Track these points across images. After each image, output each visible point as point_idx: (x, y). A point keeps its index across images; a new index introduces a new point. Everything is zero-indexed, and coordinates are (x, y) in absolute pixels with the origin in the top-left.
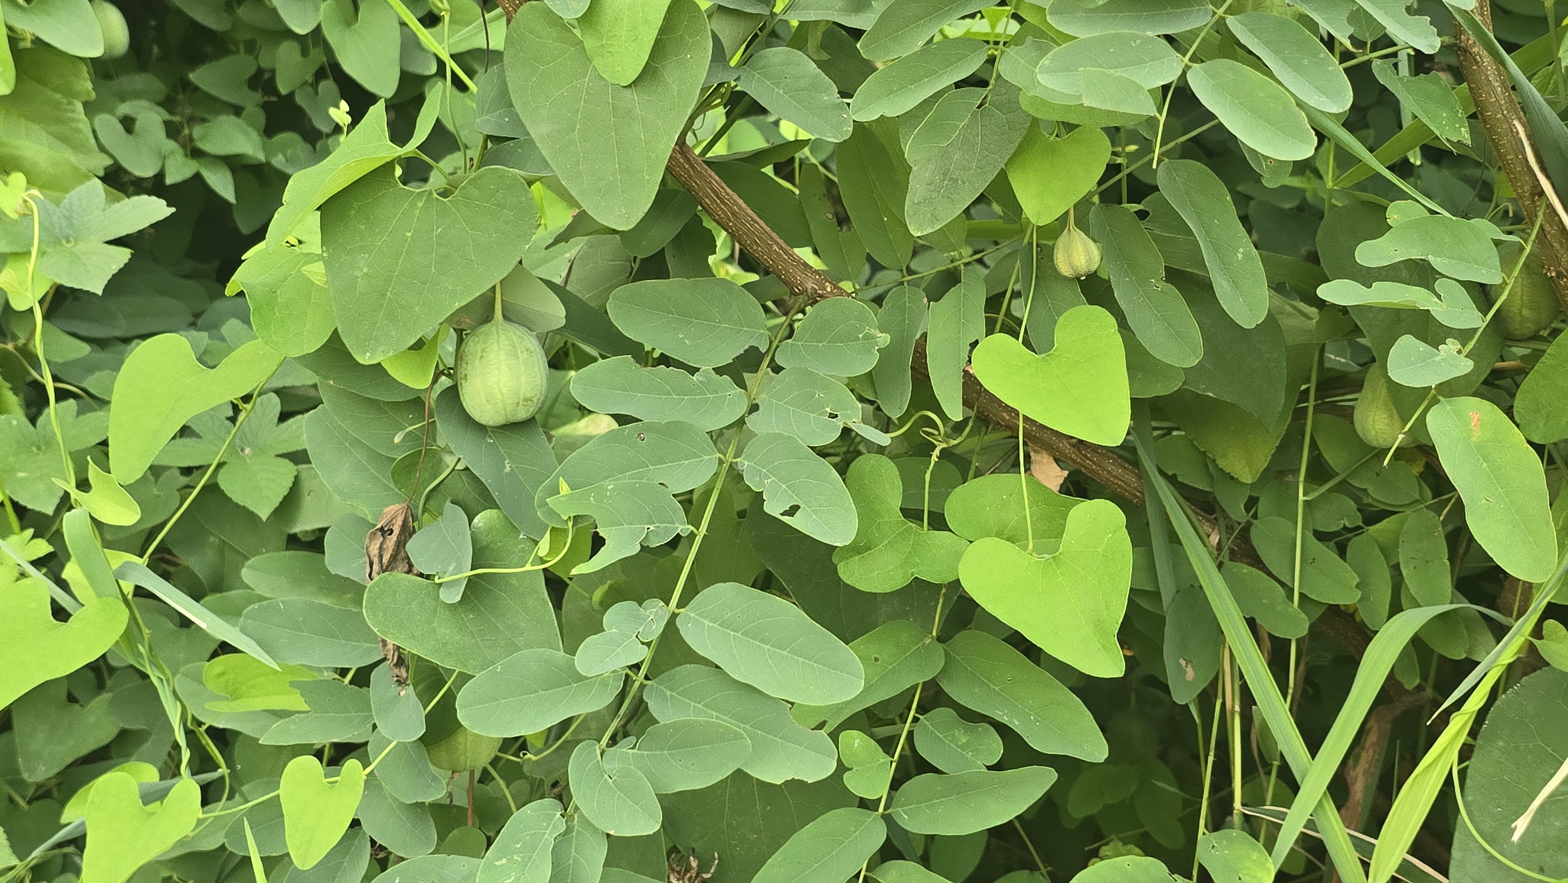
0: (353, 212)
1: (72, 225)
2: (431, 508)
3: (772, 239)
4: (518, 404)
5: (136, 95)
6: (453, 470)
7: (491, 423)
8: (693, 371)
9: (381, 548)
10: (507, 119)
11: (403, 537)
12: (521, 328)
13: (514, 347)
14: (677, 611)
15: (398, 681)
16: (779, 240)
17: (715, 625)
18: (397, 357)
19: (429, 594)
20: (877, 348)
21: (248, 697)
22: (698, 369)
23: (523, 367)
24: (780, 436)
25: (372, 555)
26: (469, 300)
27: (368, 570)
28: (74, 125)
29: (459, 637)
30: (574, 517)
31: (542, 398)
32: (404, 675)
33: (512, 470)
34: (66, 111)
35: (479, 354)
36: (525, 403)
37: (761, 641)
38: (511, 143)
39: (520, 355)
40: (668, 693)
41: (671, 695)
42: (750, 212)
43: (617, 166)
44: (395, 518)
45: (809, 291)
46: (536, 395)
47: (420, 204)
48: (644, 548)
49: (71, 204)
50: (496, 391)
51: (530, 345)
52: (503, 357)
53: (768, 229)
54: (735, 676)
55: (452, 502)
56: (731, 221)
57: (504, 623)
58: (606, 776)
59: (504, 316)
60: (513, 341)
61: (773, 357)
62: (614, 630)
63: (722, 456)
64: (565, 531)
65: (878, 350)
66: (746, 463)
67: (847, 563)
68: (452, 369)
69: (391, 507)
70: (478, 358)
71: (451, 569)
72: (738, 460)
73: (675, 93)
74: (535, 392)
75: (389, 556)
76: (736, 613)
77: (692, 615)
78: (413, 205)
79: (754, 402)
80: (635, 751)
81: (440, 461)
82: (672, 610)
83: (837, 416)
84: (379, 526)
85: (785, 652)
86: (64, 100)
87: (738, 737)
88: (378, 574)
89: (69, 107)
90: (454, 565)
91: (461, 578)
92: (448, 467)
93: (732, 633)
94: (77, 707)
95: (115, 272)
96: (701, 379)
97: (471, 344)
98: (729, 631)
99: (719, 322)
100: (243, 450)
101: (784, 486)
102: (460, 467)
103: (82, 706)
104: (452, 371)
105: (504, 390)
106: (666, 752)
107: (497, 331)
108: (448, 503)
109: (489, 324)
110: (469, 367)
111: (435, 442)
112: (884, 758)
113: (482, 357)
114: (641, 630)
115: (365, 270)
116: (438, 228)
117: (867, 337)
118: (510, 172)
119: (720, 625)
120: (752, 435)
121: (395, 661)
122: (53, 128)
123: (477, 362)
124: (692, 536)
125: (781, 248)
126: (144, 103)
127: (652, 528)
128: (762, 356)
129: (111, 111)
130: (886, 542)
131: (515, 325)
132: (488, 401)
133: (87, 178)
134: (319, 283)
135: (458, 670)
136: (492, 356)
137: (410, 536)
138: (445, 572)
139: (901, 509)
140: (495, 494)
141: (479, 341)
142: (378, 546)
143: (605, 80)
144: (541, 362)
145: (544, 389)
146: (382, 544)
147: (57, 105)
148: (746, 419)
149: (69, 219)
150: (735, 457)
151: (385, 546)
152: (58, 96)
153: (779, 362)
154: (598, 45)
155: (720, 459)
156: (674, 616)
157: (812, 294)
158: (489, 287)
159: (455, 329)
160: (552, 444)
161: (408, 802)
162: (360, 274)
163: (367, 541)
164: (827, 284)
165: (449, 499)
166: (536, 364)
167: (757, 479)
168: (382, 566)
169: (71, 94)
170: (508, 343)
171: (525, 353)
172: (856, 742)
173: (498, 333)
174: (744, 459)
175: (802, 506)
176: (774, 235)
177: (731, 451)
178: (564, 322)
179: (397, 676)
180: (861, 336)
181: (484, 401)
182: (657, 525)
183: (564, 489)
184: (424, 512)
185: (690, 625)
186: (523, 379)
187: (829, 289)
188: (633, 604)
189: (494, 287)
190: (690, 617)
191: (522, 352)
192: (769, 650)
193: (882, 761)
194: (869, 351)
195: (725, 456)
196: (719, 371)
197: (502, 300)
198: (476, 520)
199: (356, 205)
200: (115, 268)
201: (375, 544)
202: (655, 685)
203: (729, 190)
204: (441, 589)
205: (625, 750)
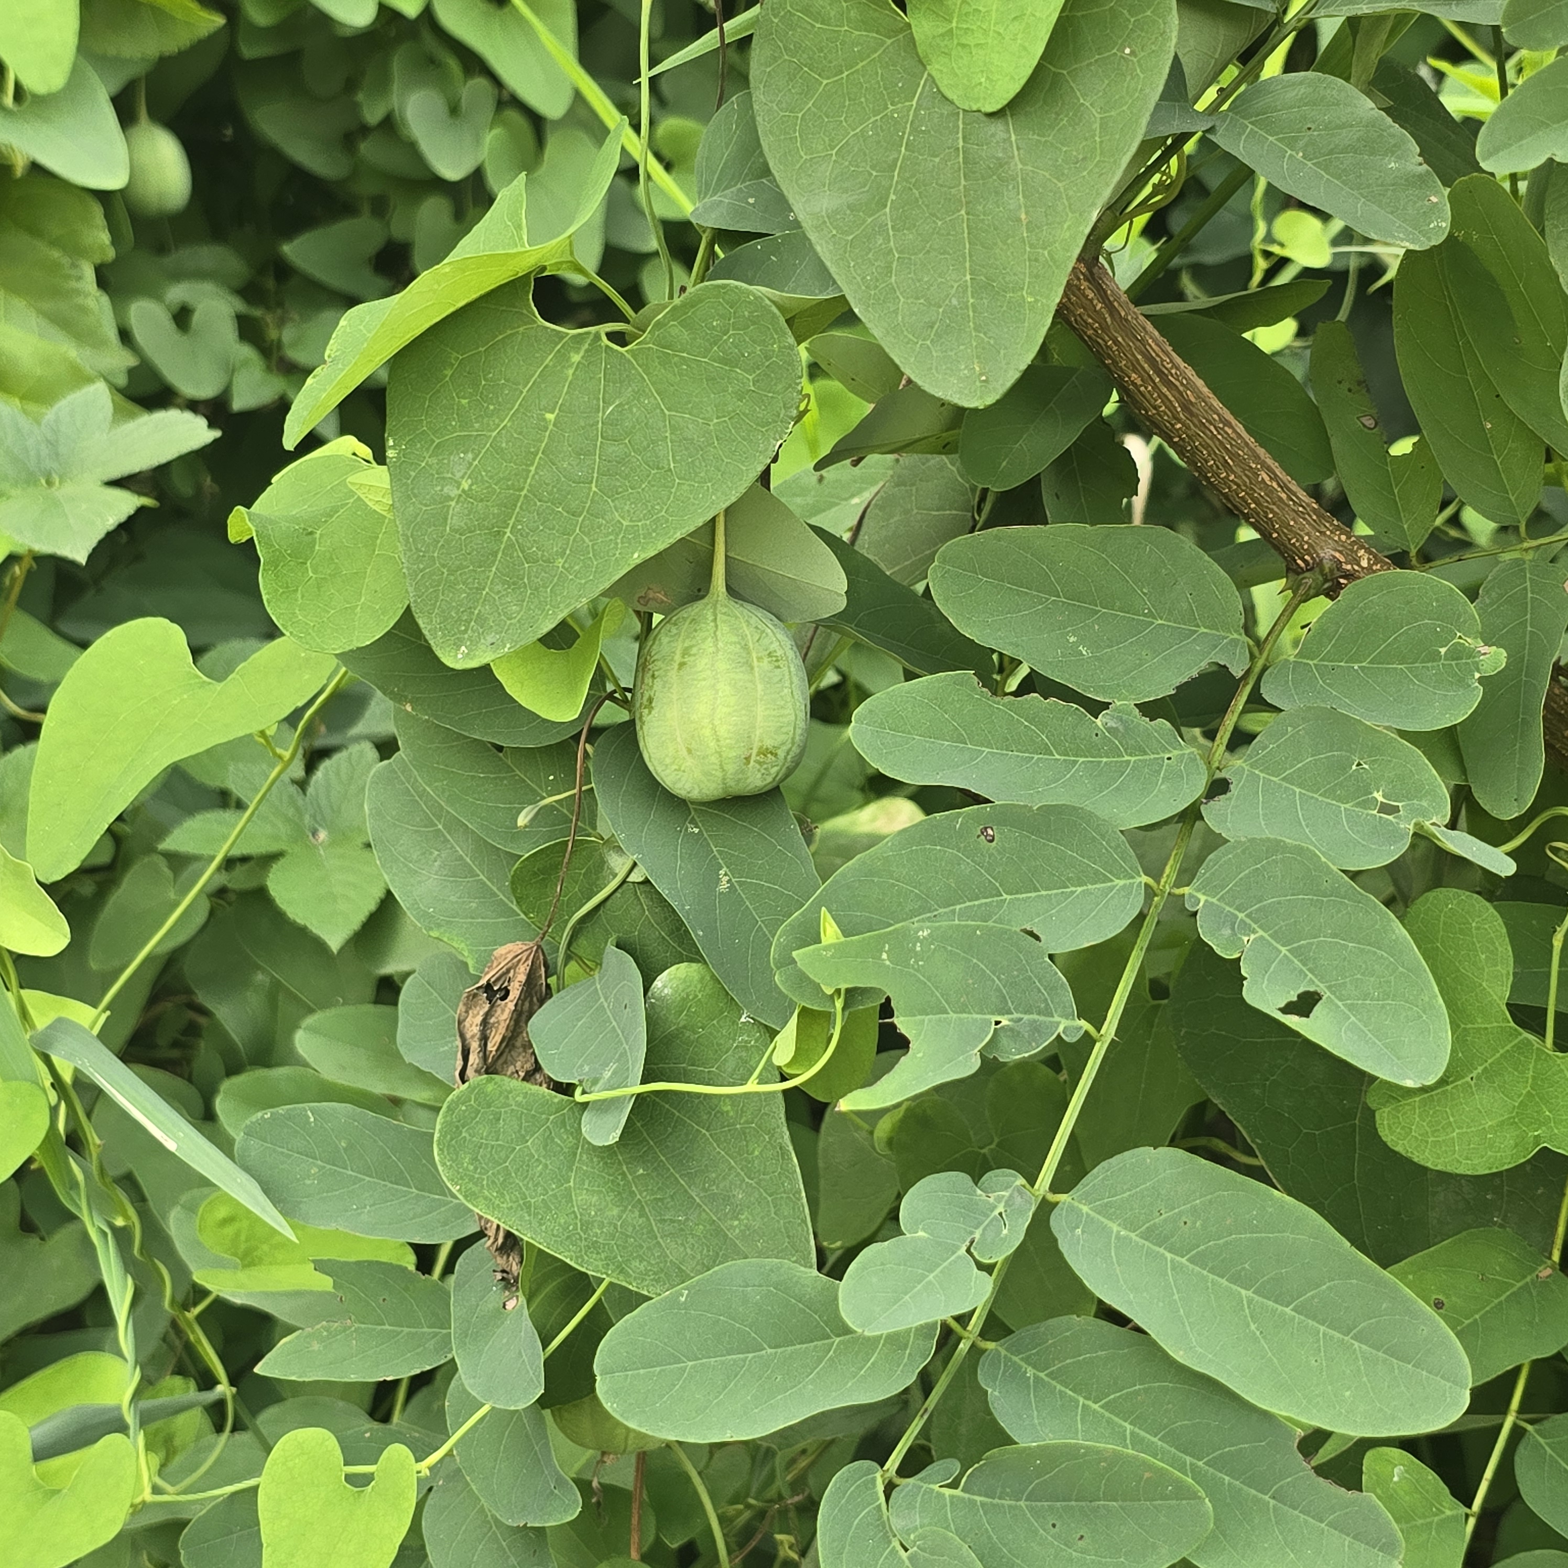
0: (449, 372)
1: (57, 454)
2: (580, 953)
3: (1257, 458)
4: (748, 759)
5: (200, 275)
6: (624, 882)
7: (695, 795)
8: (1096, 708)
9: (485, 1022)
10: (751, 201)
11: (527, 1004)
12: (760, 613)
13: (745, 647)
14: (1052, 1198)
15: (503, 1279)
16: (1270, 461)
17: (1133, 1235)
18: (522, 655)
19: (563, 1124)
20: (1477, 675)
21: (271, 1263)
22: (1106, 706)
23: (760, 687)
24: (1276, 846)
25: (468, 1036)
26: (662, 546)
27: (459, 1064)
28: (80, 300)
29: (615, 1212)
30: (848, 991)
31: (795, 750)
32: (515, 1268)
33: (732, 887)
34: (68, 277)
35: (678, 658)
36: (761, 758)
37: (1234, 1280)
38: (758, 245)
39: (755, 663)
40: (1030, 1372)
41: (1036, 1378)
42: (1216, 404)
43: (968, 277)
44: (515, 967)
45: (1327, 565)
46: (783, 744)
47: (576, 358)
48: (990, 1066)
49: (57, 421)
50: (707, 732)
51: (775, 646)
52: (722, 666)
53: (1250, 440)
54: (1179, 1356)
55: (618, 946)
56: (1179, 421)
57: (705, 1190)
58: (895, 1544)
59: (729, 588)
60: (743, 637)
61: (1256, 687)
62: (921, 1234)
63: (1150, 881)
64: (828, 1017)
65: (1481, 680)
66: (1203, 898)
67: (1396, 1109)
68: (629, 690)
69: (510, 946)
70: (676, 666)
71: (607, 1074)
72: (1186, 890)
73: (1097, 126)
74: (783, 737)
75: (498, 1038)
76: (1180, 1214)
77: (1085, 1209)
78: (562, 357)
79: (1218, 775)
80: (957, 1492)
81: (602, 863)
82: (1042, 1192)
83: (1396, 810)
84: (483, 982)
85: (1288, 1310)
86: (66, 261)
87: (1183, 1492)
88: (478, 1071)
89: (73, 272)
90: (613, 1066)
91: (625, 1096)
92: (615, 875)
93: (1169, 1256)
94: (34, 1241)
95: (111, 528)
96: (1111, 724)
97: (665, 640)
98: (1162, 1250)
99: (1150, 614)
100: (314, 833)
101: (1284, 950)
102: (635, 877)
103: (42, 1239)
104: (629, 695)
105: (723, 731)
106: (1022, 1503)
107: (715, 615)
108: (611, 948)
109: (700, 604)
110: (658, 684)
111: (595, 828)
112: (1451, 1507)
113: (682, 665)
114: (977, 1235)
115: (465, 485)
116: (607, 403)
117: (1458, 653)
118: (750, 293)
119: (1146, 1236)
120: (1214, 841)
121: (500, 1241)
122: (47, 305)
123: (673, 674)
124: (1088, 1042)
125: (1274, 477)
126: (208, 287)
127: (1005, 1022)
128: (1234, 685)
129: (157, 296)
130: (1480, 1069)
131: (749, 606)
132: (689, 751)
133: (90, 380)
134: (377, 508)
135: (607, 1280)
136: (702, 663)
137: (542, 1002)
138: (595, 1082)
139: (1507, 1005)
140: (697, 934)
141: (679, 634)
142: (479, 1019)
143: (952, 103)
144: (795, 679)
145: (799, 731)
146: (488, 1015)
147: (55, 267)
148: (1202, 808)
149: (52, 444)
150: (1178, 885)
151: (492, 1020)
152: (56, 254)
153: (1268, 695)
154: (941, 31)
155: (1147, 886)
156: (1045, 1209)
157: (1331, 571)
158: (700, 522)
159: (638, 613)
160: (814, 847)
161: (510, 1522)
162: (454, 493)
163: (461, 1008)
164: (1362, 552)
165: (612, 940)
166: (787, 684)
167: (1227, 932)
168: (485, 1058)
169: (77, 251)
170: (735, 639)
171: (766, 660)
172: (1396, 1470)
173: (715, 620)
174: (1198, 890)
175: (1326, 994)
176: (1261, 452)
177: (1170, 871)
178: (843, 604)
179: (503, 1271)
180: (1443, 650)
181: (685, 752)
182: (1016, 1015)
183: (830, 932)
184: (568, 958)
185: (1078, 1231)
186: (760, 710)
187: (1364, 563)
188: (960, 1178)
189: (714, 520)
190: (1079, 1213)
191: (759, 659)
192: (1250, 1302)
193: (1448, 1513)
194: (1462, 683)
195: (1158, 882)
196: (1150, 710)
197: (727, 557)
198: (658, 983)
199: (455, 357)
200: (111, 522)
201: (474, 1016)
202: (1003, 1352)
203: (1178, 360)
204: (586, 1116)
205: (936, 1487)
